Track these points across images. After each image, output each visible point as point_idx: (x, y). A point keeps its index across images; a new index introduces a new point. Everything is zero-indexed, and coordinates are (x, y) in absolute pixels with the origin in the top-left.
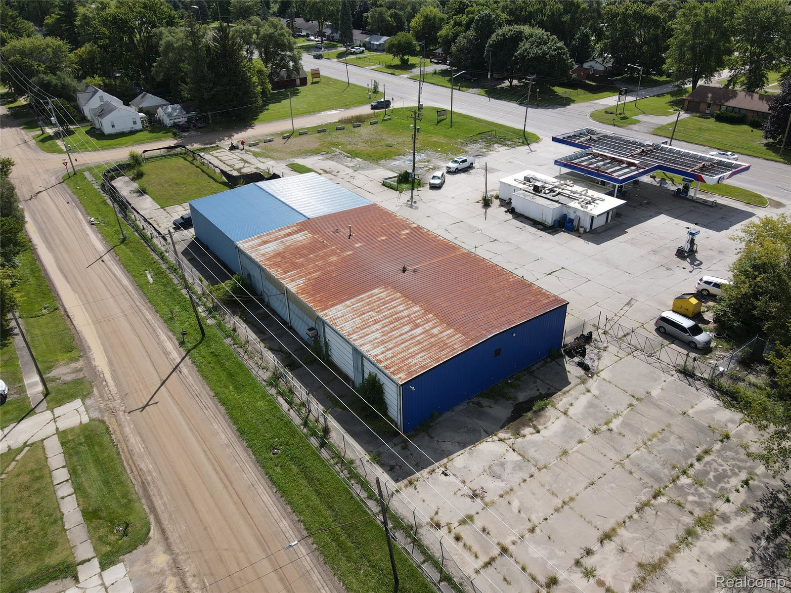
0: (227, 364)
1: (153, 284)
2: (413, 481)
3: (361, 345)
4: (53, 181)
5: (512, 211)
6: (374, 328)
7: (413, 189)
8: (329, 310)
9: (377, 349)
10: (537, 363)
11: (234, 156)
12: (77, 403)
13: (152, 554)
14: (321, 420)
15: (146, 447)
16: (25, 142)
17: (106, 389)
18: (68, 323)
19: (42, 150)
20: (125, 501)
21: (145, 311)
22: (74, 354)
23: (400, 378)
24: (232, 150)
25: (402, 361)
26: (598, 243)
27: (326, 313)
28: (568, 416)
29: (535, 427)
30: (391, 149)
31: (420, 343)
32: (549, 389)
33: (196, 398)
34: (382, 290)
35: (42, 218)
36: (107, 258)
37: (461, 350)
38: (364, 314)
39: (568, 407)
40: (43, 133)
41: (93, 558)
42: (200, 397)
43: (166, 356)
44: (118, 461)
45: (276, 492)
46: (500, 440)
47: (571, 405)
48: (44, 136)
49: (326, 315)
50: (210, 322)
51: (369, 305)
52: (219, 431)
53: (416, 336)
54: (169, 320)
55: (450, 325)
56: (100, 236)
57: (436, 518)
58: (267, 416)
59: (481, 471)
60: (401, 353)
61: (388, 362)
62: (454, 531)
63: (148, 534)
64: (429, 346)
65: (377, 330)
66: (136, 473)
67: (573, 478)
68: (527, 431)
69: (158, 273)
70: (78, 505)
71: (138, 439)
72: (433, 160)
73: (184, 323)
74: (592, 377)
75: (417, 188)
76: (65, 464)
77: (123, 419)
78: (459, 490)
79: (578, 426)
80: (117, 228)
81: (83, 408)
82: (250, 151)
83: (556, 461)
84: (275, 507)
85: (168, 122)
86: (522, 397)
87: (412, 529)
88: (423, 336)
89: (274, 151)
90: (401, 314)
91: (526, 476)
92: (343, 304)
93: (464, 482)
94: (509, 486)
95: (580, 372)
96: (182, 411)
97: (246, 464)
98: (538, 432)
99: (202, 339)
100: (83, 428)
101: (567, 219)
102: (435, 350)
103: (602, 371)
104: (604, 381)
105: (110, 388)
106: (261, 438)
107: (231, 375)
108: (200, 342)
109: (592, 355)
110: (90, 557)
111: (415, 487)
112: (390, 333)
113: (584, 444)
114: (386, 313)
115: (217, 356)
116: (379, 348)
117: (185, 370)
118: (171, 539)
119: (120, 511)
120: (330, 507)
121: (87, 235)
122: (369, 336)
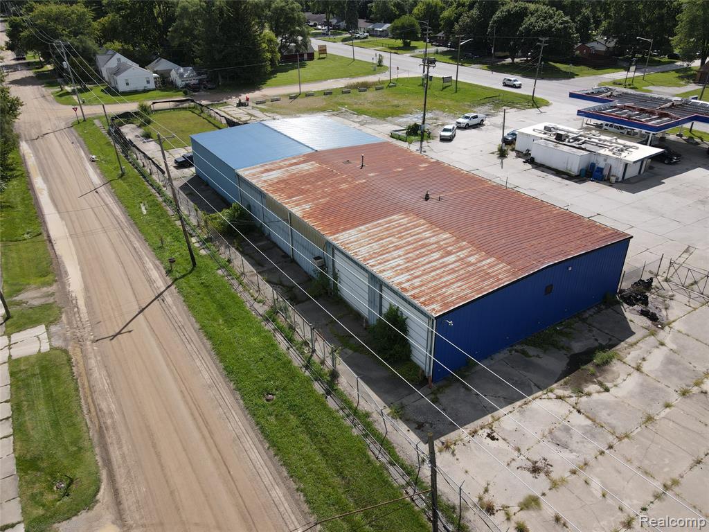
0: (218, 296)
1: (146, 215)
2: (449, 444)
3: (381, 272)
4: (63, 125)
5: (531, 161)
6: (395, 254)
7: (422, 141)
8: (341, 234)
9: (401, 276)
10: (589, 309)
11: (241, 111)
12: (40, 330)
13: (96, 524)
14: (329, 362)
15: (111, 384)
16: (44, 96)
17: (77, 316)
18: (49, 248)
19: (58, 102)
20: (75, 449)
21: (133, 239)
22: (49, 278)
23: (434, 309)
24: (240, 106)
25: (434, 291)
26: (634, 192)
27: (337, 237)
28: (642, 372)
29: (601, 384)
30: (398, 109)
31: (455, 272)
32: (610, 340)
33: (178, 330)
34: (403, 216)
35: (44, 155)
36: (101, 190)
37: (508, 281)
38: (382, 239)
39: (640, 361)
40: (62, 90)
41: (19, 523)
42: (183, 330)
43: (150, 283)
44: (74, 398)
45: (268, 449)
46: (559, 398)
47: (644, 359)
48: (63, 92)
49: (336, 239)
50: (203, 252)
51: (387, 230)
52: (202, 368)
53: (449, 264)
54: (158, 249)
55: (489, 254)
56: (98, 171)
57: (486, 498)
58: (261, 355)
59: (538, 437)
60: (432, 281)
61: (417, 291)
62: (514, 518)
63: (95, 496)
64: (467, 275)
65: (399, 256)
66: (94, 414)
67: (670, 453)
68: (592, 388)
69: (153, 205)
70: (14, 450)
71: (104, 373)
72: (441, 118)
73: (174, 253)
74: (662, 328)
75: (427, 140)
76: (9, 398)
77: (90, 350)
78: (513, 460)
79: (659, 385)
80: (117, 164)
81: (45, 335)
82: (257, 108)
83: (639, 429)
84: (266, 469)
85: (180, 83)
86: (577, 347)
87: (454, 512)
88: (457, 264)
89: (281, 108)
90: (428, 240)
91: (603, 447)
92: (357, 229)
93: (519, 450)
94: (582, 459)
95: (646, 322)
96: (160, 344)
97: (232, 411)
98: (607, 390)
99: (193, 269)
100: (41, 357)
101: (596, 168)
102: (475, 280)
103: (673, 321)
104: (679, 334)
105: (82, 316)
106: (254, 379)
107: (222, 308)
108: (190, 272)
109: (656, 303)
110: (15, 521)
111: (453, 452)
112: (415, 259)
113: (673, 408)
114: (410, 239)
115: (208, 286)
116: (404, 275)
117: (169, 300)
118: (125, 505)
119: (66, 462)
120: (340, 473)
121: (86, 170)
122: (389, 262)
